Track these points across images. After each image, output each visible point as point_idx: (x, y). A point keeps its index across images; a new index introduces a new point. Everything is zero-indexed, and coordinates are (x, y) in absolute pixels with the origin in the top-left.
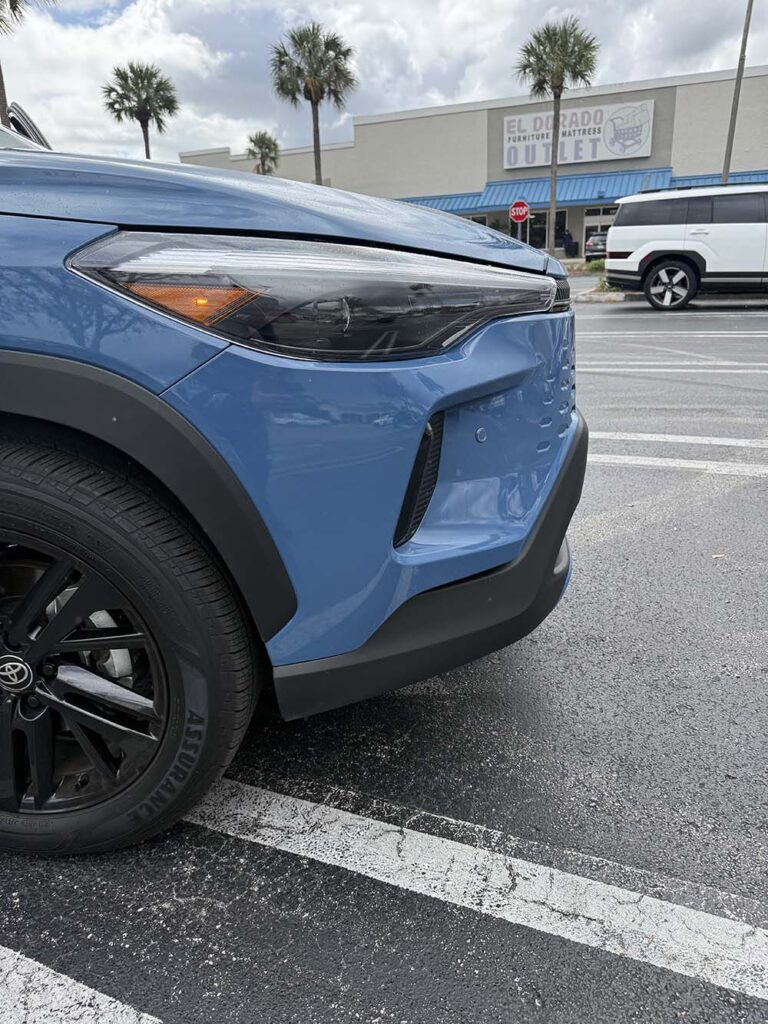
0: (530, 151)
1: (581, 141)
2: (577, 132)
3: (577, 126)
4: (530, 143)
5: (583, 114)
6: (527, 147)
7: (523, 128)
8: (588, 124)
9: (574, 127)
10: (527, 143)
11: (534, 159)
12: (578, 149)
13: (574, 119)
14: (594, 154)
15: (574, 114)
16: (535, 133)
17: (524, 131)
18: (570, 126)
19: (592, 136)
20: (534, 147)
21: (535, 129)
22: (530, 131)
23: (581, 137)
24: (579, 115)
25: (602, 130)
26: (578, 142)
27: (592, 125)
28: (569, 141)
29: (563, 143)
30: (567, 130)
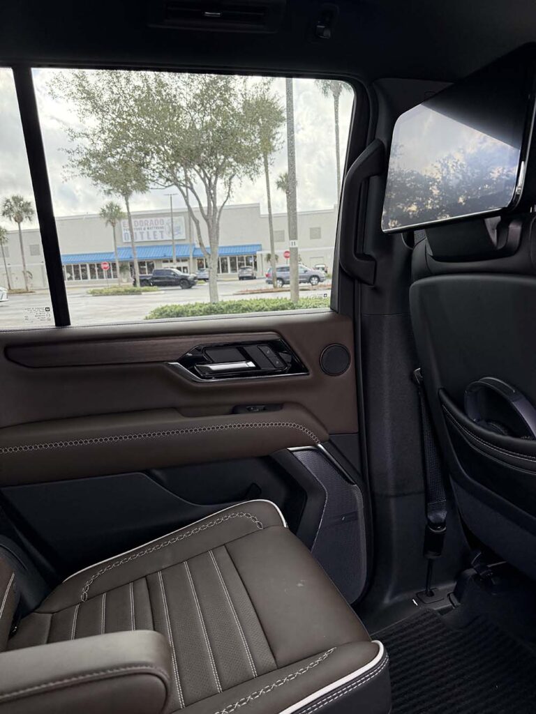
1: (156, 232)
2: (153, 228)
3: (153, 225)
11: (136, 238)
12: (155, 235)
13: (152, 222)
14: (162, 237)
16: (135, 227)
18: (150, 225)
19: (160, 230)
20: (136, 233)
25: (164, 227)
27: (159, 226)
28: (151, 232)
29: (148, 232)
30: (149, 227)
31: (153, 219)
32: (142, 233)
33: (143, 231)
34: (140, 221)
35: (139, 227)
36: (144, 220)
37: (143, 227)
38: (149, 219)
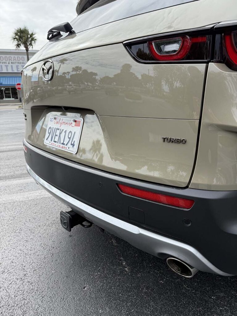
1: (18, 66)
2: (16, 63)
11: (2, 70)
15: (14, 57)
16: (1, 62)
18: (14, 60)
19: (22, 64)
20: (1, 66)
21: (1, 60)
23: (18, 64)
28: (14, 66)
29: (12, 66)
30: (13, 62)
31: (16, 56)
32: (7, 66)
33: (7, 64)
34: (5, 57)
35: (4, 61)
36: (8, 56)
37: (7, 62)
38: (12, 56)
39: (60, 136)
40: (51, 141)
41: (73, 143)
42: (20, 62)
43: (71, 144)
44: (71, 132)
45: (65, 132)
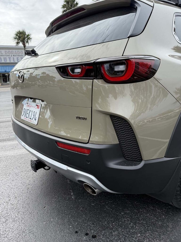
0: (5, 59)
1: (18, 58)
2: (17, 56)
3: (17, 54)
4: (5, 57)
5: (18, 51)
6: (4, 58)
7: (2, 53)
8: (19, 54)
9: (16, 54)
10: (4, 57)
11: (6, 61)
13: (16, 52)
15: (15, 51)
16: (6, 55)
17: (3, 54)
18: (15, 54)
19: (21, 57)
20: (6, 58)
21: (6, 54)
22: (4, 54)
23: (18, 57)
24: (17, 52)
25: (23, 56)
26: (17, 58)
27: (20, 54)
33: (10, 57)
36: (11, 51)
39: (29, 114)
40: (25, 116)
41: (35, 118)
42: (19, 55)
43: (35, 119)
44: (34, 112)
45: (32, 112)
